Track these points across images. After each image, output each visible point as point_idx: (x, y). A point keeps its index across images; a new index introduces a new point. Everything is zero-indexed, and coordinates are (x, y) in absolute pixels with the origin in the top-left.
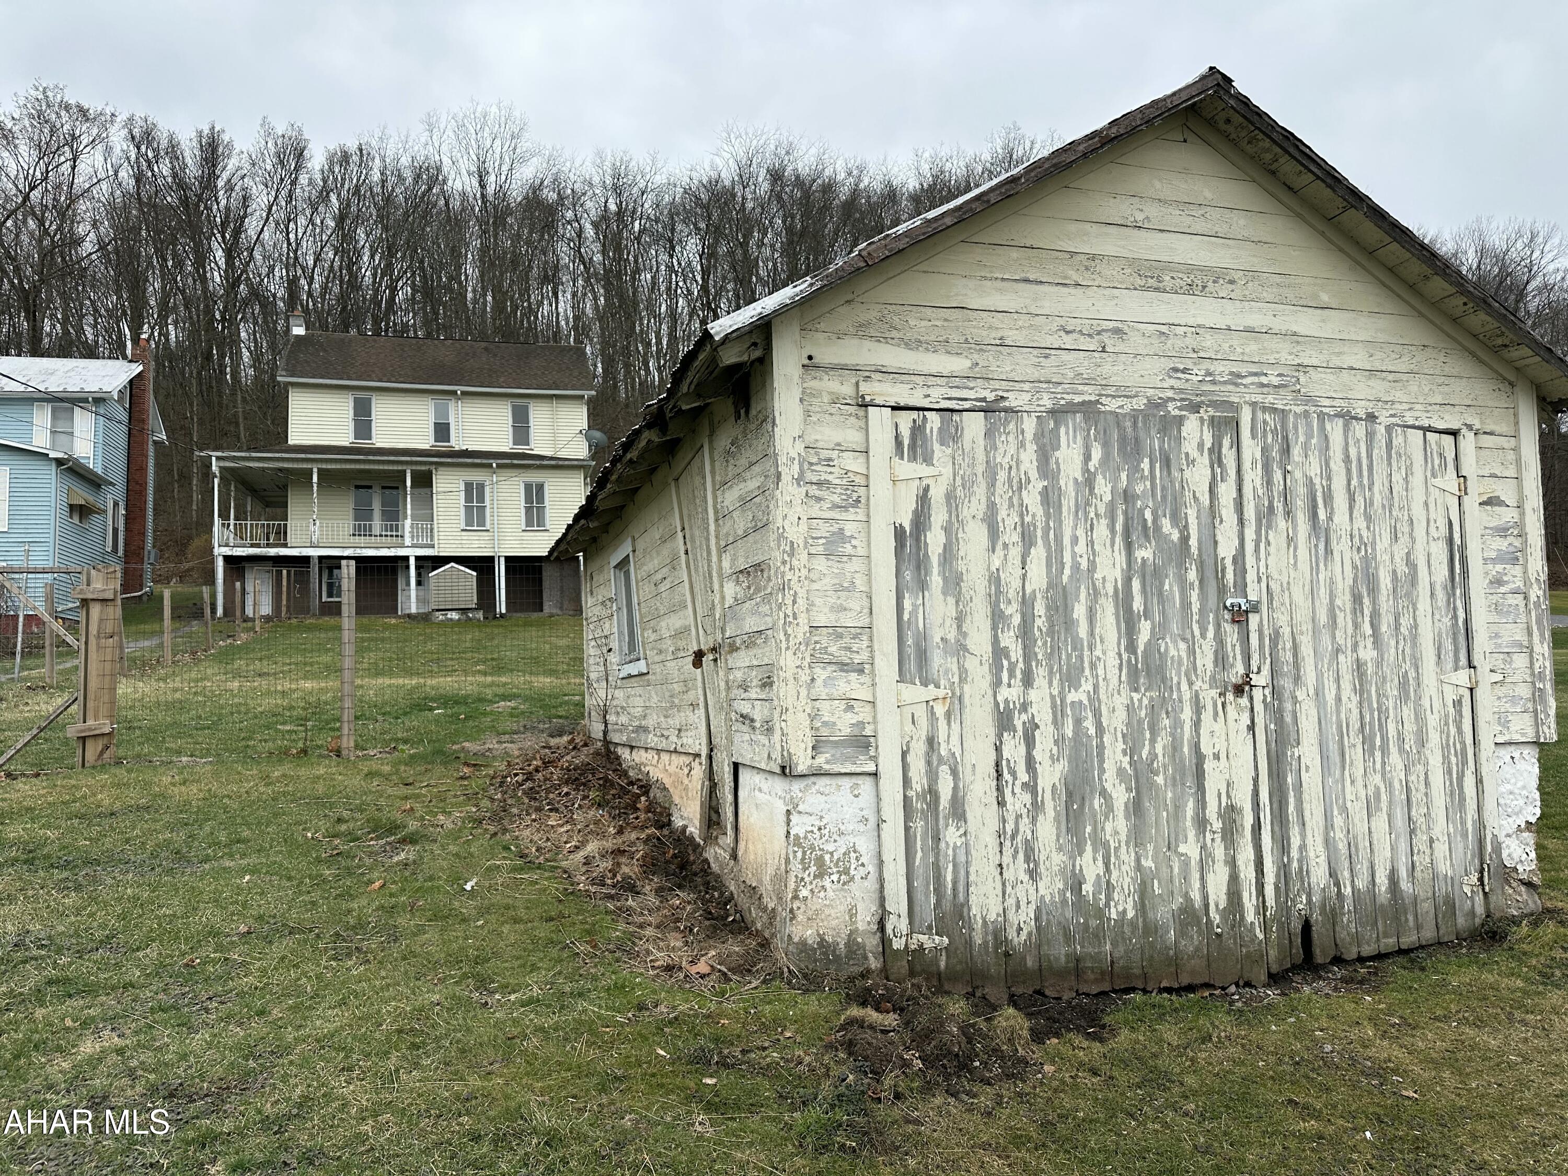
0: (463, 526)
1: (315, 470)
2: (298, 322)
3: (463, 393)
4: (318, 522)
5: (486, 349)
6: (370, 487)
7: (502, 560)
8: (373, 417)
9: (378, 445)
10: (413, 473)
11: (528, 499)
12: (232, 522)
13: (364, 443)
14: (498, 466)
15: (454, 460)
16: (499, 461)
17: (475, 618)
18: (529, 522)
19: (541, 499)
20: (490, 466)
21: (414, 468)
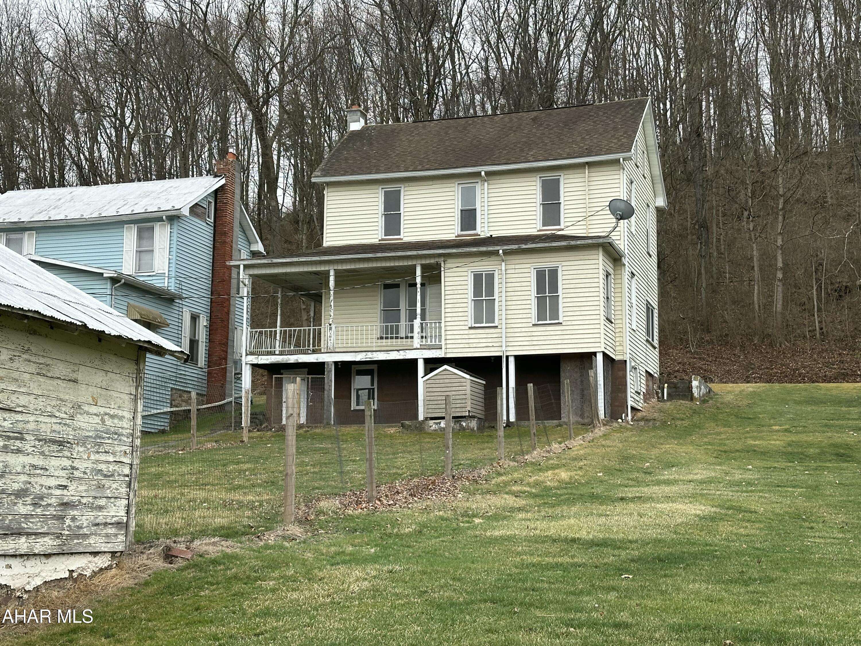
0: (471, 323)
1: (332, 273)
2: (355, 118)
3: (488, 174)
4: (333, 326)
5: (534, 120)
6: (397, 286)
7: (512, 361)
8: (402, 211)
9: (406, 239)
10: (424, 268)
11: (540, 288)
12: (278, 329)
13: (393, 239)
14: (505, 253)
15: (460, 250)
16: (506, 247)
17: (468, 428)
18: (541, 315)
19: (554, 287)
20: (496, 253)
21: (424, 262)
